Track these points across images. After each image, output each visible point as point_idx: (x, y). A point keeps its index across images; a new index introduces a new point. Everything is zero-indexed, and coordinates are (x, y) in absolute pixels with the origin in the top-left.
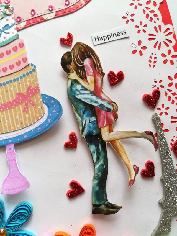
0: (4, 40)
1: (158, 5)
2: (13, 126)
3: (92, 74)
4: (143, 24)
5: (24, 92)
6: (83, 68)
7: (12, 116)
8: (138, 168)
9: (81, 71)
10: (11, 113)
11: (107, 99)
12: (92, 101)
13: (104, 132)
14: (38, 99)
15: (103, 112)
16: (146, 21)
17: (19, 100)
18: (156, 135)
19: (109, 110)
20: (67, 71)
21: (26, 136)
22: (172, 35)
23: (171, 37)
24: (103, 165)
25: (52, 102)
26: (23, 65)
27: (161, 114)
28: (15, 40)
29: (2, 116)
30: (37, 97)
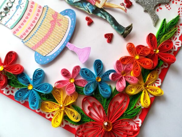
0: (24, 7)
2: (61, 35)
5: (52, 19)
8: (123, 3)
10: (55, 32)
13: (97, 5)
17: (53, 24)
21: (70, 34)
24: (109, 17)
25: (67, 11)
26: (41, 10)
28: (28, 3)
29: (52, 36)
30: (59, 16)
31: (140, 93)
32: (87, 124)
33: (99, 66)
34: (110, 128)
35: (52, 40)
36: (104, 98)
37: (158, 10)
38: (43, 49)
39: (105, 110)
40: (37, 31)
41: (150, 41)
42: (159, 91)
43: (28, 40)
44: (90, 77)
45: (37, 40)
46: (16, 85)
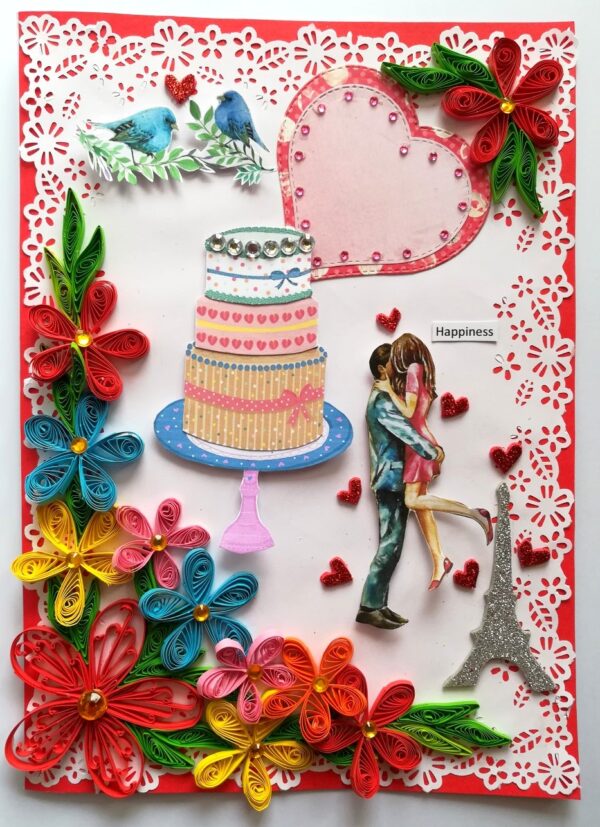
0: (286, 294)
1: (560, 301)
2: (266, 441)
3: (415, 390)
4: (526, 327)
5: (297, 391)
6: (403, 377)
7: (266, 425)
8: (451, 565)
9: (399, 381)
10: (266, 420)
11: (431, 438)
12: (403, 435)
13: (411, 491)
14: (316, 410)
15: (418, 458)
16: (532, 323)
17: (286, 401)
18: (495, 519)
19: (428, 457)
20: (377, 374)
21: (281, 464)
22: (569, 358)
23: (566, 361)
24: (394, 545)
25: (340, 420)
26: (306, 345)
27: (514, 487)
28: (304, 299)
29: (250, 420)
30: (316, 406)
31: (227, 745)
32: (68, 648)
33: (239, 595)
34: (91, 713)
35: (239, 426)
36: (158, 655)
37: (495, 671)
38: (201, 417)
39: (129, 674)
40: (240, 367)
41: (391, 697)
42: (261, 795)
43: (200, 359)
44: (195, 585)
45: (217, 384)
46: (63, 405)
